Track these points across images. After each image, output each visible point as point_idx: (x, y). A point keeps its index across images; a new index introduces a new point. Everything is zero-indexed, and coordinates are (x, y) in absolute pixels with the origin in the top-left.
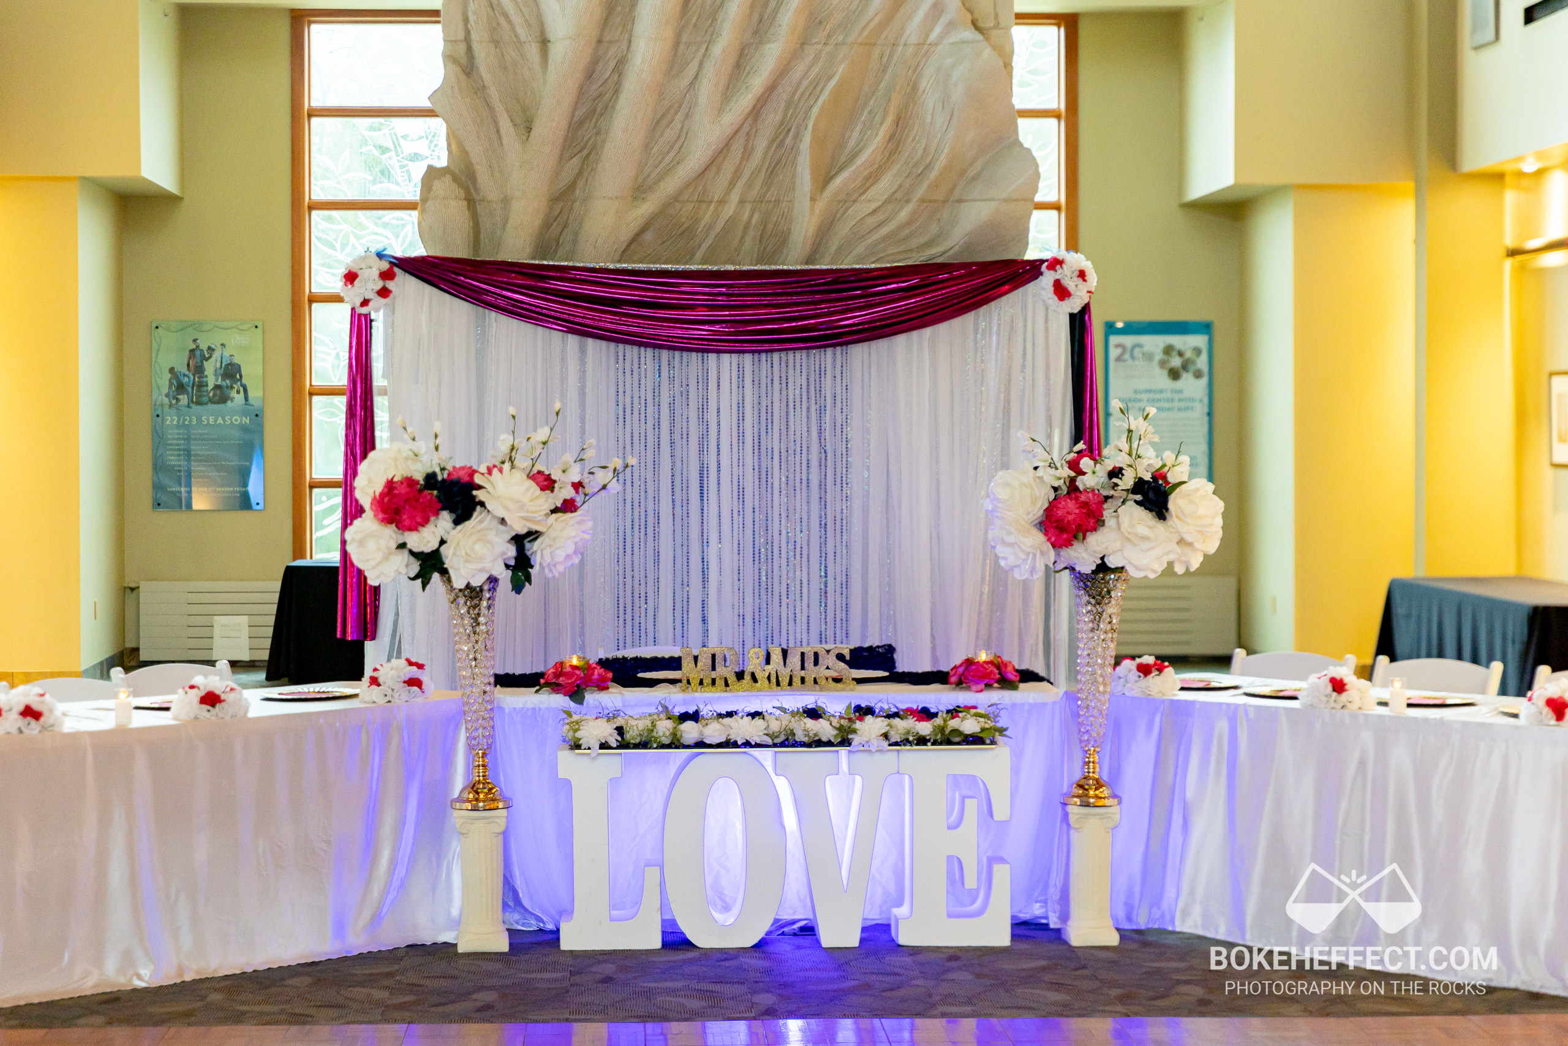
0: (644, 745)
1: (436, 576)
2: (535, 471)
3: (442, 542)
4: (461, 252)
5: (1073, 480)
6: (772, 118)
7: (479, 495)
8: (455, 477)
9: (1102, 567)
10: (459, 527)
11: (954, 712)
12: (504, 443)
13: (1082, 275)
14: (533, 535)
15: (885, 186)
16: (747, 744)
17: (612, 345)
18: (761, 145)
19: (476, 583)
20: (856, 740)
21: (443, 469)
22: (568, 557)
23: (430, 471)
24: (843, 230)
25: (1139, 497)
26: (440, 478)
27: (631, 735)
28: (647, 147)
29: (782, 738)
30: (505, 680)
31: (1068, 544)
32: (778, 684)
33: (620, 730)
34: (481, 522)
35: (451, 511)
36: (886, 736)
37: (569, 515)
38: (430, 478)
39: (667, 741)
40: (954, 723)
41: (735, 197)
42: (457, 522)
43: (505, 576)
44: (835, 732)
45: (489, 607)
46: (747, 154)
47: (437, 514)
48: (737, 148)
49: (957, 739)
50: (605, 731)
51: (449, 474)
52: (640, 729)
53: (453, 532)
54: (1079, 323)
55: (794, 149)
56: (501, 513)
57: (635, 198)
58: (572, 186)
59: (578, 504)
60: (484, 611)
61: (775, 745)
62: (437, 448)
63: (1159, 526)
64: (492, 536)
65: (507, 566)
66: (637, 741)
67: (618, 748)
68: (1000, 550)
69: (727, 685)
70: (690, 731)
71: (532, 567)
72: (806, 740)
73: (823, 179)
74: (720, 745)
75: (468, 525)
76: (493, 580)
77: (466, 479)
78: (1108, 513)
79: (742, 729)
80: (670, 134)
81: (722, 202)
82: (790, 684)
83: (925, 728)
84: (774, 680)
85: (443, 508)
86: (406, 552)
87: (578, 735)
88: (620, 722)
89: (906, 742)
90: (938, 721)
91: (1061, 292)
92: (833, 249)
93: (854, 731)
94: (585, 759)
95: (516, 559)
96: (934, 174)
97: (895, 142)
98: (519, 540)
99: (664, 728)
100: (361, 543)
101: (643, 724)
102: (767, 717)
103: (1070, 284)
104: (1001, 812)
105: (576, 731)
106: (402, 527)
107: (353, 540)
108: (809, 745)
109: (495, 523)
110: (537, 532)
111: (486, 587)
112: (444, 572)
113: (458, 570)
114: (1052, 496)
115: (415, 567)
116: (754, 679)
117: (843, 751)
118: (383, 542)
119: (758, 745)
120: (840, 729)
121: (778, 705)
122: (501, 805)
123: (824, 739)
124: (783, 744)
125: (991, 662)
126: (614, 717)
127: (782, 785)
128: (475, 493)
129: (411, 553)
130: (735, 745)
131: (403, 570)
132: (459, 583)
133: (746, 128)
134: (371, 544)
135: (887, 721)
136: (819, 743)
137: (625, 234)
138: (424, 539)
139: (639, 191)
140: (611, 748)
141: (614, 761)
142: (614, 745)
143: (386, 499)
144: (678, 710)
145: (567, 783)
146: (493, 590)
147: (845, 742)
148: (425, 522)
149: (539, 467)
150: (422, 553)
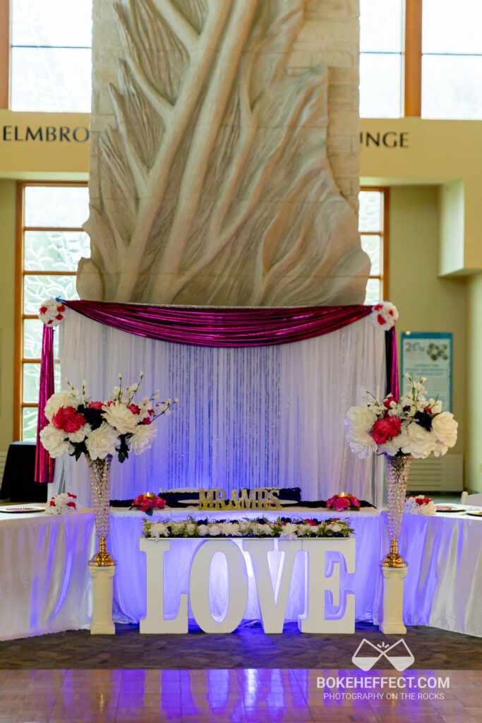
0: (181, 536)
1: (83, 454)
2: (130, 404)
3: (86, 438)
4: (96, 298)
5: (386, 412)
6: (245, 236)
7: (104, 416)
8: (92, 407)
9: (400, 453)
10: (94, 431)
11: (329, 522)
12: (116, 390)
13: (391, 313)
14: (129, 435)
15: (298, 269)
16: (230, 536)
17: (168, 343)
18: (239, 249)
19: (102, 457)
20: (282, 534)
21: (87, 403)
22: (146, 445)
23: (80, 404)
24: (278, 290)
25: (418, 420)
26: (85, 407)
27: (175, 531)
28: (185, 250)
29: (247, 533)
30: (115, 504)
31: (384, 442)
32: (245, 507)
33: (170, 529)
34: (104, 429)
35: (90, 423)
36: (296, 533)
37: (146, 426)
38: (81, 407)
39: (192, 534)
40: (329, 527)
41: (227, 273)
42: (93, 429)
43: (115, 454)
44: (272, 531)
45: (108, 469)
46: (233, 253)
47: (84, 425)
48: (228, 251)
49: (330, 535)
50: (162, 529)
51: (90, 405)
52: (179, 527)
53: (92, 433)
54: (390, 335)
55: (255, 252)
56: (114, 425)
57: (179, 274)
58: (149, 268)
59: (151, 420)
60: (105, 471)
61: (243, 537)
62: (84, 393)
63: (427, 434)
64: (110, 435)
65: (117, 450)
66: (178, 533)
67: (168, 537)
68: (351, 445)
69: (221, 507)
70: (203, 529)
71: (128, 450)
72: (258, 534)
73: (269, 265)
74: (217, 536)
75: (99, 430)
76: (110, 456)
77: (97, 408)
78: (403, 428)
79: (228, 528)
80: (196, 244)
81: (221, 276)
82: (251, 507)
83: (315, 529)
84: (243, 504)
85: (86, 422)
86: (68, 443)
87: (150, 530)
88: (169, 524)
89: (306, 535)
90: (321, 526)
91: (381, 320)
92: (273, 299)
93: (281, 530)
94: (153, 542)
95: (121, 446)
96: (321, 264)
97: (303, 248)
98: (123, 438)
99: (191, 527)
100: (47, 438)
101: (180, 526)
102: (240, 523)
103: (386, 317)
104: (351, 570)
105: (148, 529)
106: (67, 431)
107: (44, 436)
108: (260, 537)
109: (111, 429)
110: (131, 434)
111: (106, 460)
112: (87, 452)
113: (93, 451)
114: (376, 419)
115: (73, 450)
116: (234, 504)
117: (276, 540)
118: (58, 438)
119: (235, 537)
120: (275, 529)
121: (245, 517)
122: (112, 564)
123: (267, 534)
124: (247, 536)
125: (346, 498)
126: (167, 522)
127: (247, 557)
128: (102, 415)
129: (71, 443)
130: (224, 536)
131: (67, 451)
132: (94, 458)
133: (232, 241)
134: (52, 439)
135: (297, 525)
136: (264, 536)
137: (174, 291)
138: (77, 437)
139: (181, 270)
140: (165, 537)
141: (166, 544)
142: (167, 535)
143: (59, 418)
144: (198, 519)
145: (144, 553)
146: (110, 461)
147: (277, 535)
148: (78, 428)
149: (132, 402)
150: (76, 443)
